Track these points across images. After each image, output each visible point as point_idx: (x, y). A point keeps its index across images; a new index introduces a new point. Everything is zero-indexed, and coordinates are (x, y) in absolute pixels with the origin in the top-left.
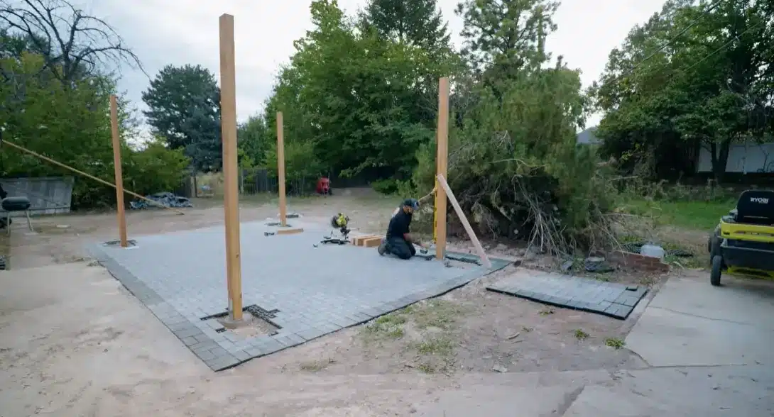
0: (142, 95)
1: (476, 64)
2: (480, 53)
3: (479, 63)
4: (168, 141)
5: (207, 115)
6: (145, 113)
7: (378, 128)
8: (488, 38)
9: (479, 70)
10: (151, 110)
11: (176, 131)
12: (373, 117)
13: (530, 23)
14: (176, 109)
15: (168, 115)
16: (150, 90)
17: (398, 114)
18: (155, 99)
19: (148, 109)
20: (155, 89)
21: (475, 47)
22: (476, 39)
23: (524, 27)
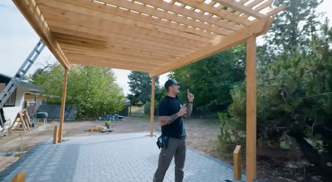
0: (128, 76)
1: (272, 51)
2: (274, 46)
3: (274, 51)
4: (135, 93)
5: (149, 83)
6: (128, 82)
7: (216, 85)
8: (279, 38)
9: (274, 55)
10: (130, 82)
11: (138, 89)
12: (213, 79)
13: (305, 27)
14: (139, 81)
15: (136, 83)
16: (130, 74)
17: (227, 77)
18: (132, 77)
19: (129, 81)
20: (132, 74)
21: (271, 43)
22: (271, 39)
23: (302, 29)
